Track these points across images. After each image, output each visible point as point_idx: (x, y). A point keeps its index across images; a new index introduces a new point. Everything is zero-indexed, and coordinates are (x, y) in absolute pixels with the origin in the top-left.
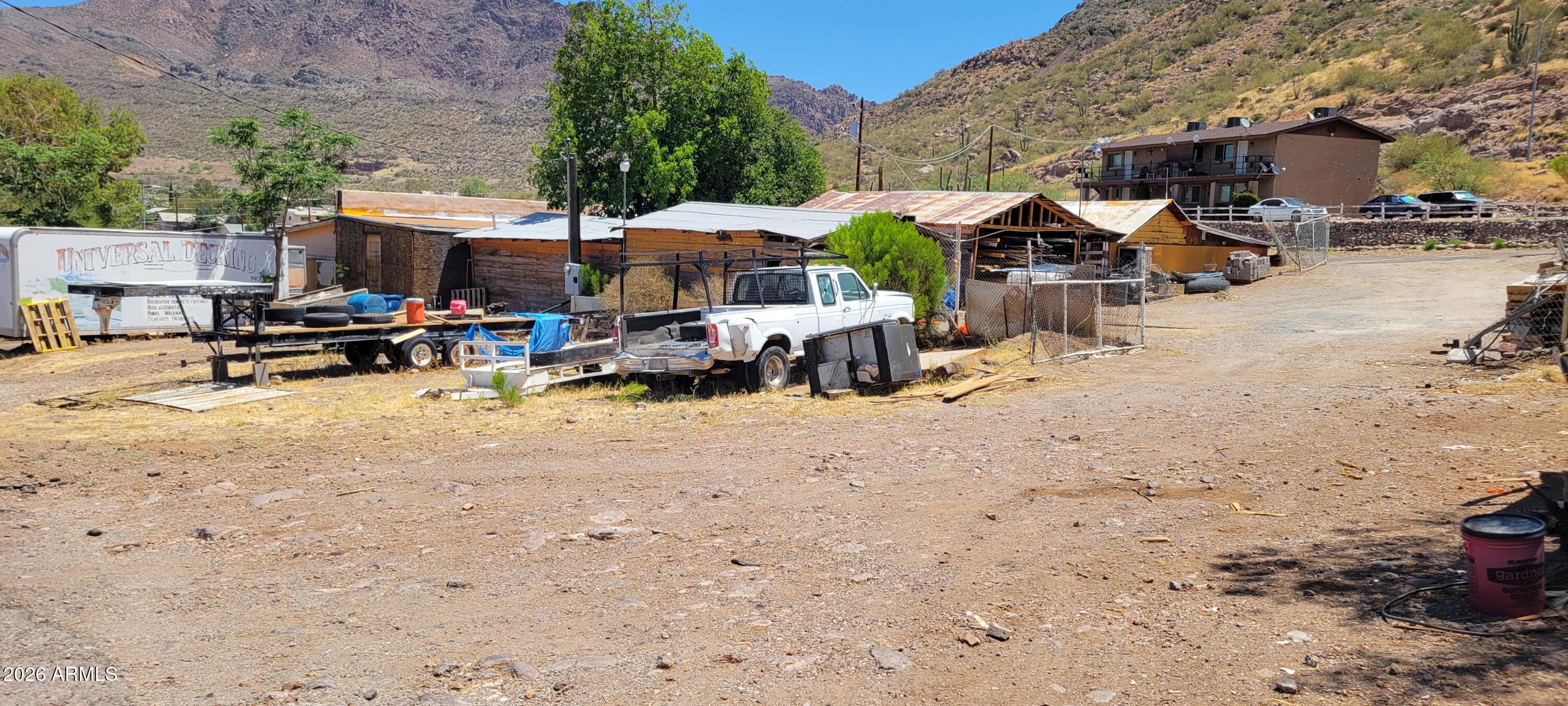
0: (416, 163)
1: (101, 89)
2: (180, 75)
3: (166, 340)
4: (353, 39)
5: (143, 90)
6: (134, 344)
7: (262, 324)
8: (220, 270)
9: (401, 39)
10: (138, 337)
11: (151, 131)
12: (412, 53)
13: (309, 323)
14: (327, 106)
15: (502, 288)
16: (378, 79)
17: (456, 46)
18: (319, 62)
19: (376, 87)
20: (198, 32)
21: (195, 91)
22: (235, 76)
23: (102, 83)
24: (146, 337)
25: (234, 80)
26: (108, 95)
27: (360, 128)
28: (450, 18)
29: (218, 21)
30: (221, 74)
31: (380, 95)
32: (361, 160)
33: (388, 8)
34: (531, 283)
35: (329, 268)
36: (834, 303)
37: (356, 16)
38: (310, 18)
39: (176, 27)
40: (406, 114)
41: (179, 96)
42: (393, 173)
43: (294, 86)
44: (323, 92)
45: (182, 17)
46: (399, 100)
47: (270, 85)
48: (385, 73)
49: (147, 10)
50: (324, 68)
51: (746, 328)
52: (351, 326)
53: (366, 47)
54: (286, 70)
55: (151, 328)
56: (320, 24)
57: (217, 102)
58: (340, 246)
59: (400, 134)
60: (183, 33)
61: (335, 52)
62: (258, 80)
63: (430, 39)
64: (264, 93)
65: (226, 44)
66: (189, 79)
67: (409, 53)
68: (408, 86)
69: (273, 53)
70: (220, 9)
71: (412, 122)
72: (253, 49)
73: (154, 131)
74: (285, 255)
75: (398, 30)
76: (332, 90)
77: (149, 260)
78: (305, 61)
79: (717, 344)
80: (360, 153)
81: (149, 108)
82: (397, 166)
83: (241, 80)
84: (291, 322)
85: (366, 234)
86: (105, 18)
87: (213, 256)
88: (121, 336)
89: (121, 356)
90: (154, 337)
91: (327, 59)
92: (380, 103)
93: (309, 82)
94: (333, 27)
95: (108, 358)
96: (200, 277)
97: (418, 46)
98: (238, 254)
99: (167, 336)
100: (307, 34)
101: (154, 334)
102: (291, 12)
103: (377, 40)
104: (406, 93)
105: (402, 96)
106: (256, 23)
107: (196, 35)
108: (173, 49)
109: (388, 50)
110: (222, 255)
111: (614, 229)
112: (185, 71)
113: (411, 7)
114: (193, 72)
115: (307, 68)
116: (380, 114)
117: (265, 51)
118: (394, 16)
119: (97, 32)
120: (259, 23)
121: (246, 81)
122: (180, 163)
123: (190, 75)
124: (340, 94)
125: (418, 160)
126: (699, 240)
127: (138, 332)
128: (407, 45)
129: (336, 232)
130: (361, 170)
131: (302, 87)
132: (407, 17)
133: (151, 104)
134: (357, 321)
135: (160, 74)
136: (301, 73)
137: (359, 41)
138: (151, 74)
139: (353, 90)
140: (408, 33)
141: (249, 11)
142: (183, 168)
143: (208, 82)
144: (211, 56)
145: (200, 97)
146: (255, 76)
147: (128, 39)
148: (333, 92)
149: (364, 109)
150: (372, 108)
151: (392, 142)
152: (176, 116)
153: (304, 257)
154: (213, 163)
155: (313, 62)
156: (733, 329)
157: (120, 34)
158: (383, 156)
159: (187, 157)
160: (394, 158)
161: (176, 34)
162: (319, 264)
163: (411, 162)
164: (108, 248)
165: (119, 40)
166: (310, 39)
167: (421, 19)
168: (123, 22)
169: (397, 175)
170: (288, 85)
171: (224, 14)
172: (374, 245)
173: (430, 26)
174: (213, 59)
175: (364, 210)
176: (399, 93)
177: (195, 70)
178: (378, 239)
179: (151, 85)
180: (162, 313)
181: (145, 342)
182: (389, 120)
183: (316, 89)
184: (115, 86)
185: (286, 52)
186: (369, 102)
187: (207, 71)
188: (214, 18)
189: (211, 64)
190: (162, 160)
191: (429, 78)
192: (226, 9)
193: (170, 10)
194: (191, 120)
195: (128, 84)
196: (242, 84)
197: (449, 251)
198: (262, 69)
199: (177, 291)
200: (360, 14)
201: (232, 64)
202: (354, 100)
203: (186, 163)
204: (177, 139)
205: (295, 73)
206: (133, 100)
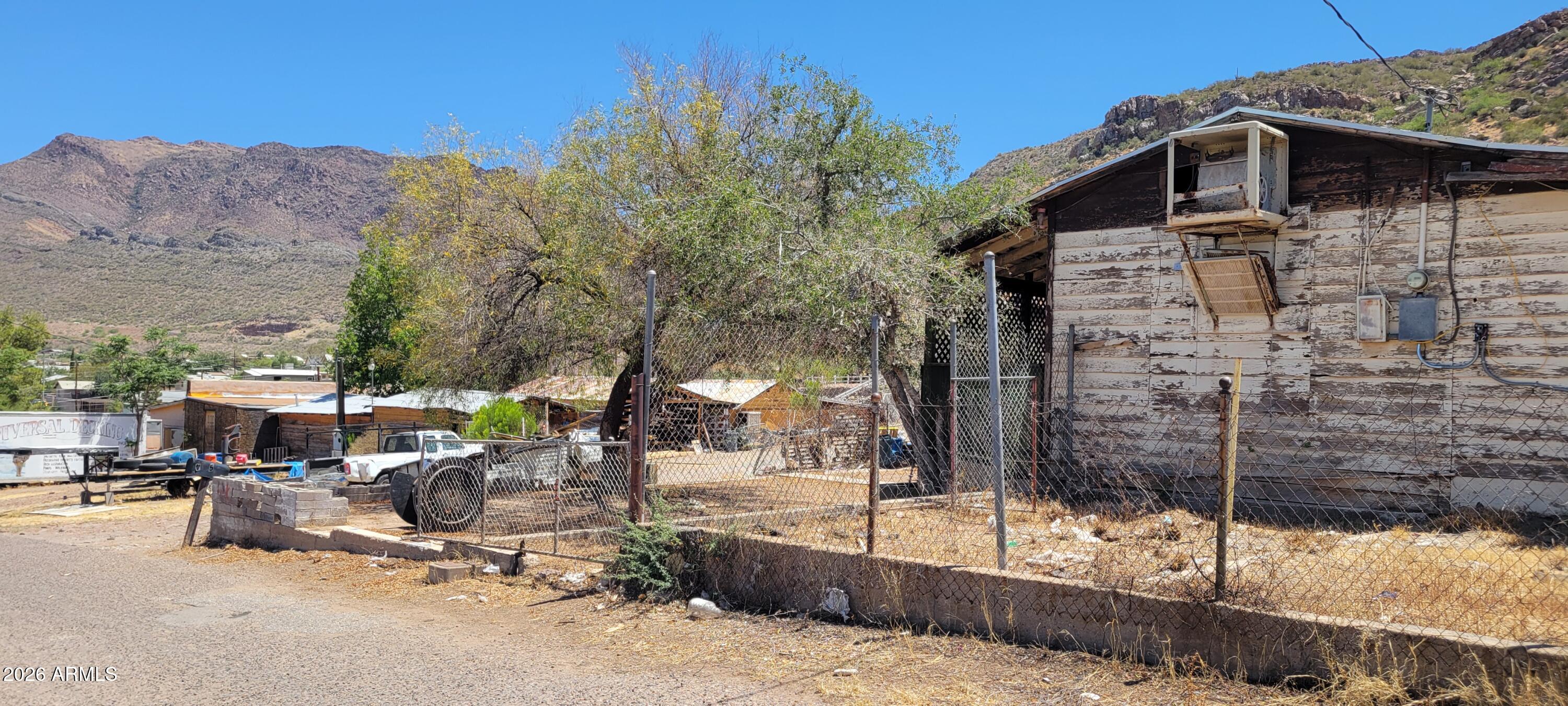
0: (329, 324)
1: (6, 253)
2: (90, 239)
3: (55, 486)
4: (271, 203)
5: (51, 255)
6: (32, 488)
7: (111, 470)
8: (96, 438)
9: (321, 202)
10: (35, 484)
11: (56, 295)
12: (332, 216)
13: (143, 469)
14: (241, 269)
15: (299, 447)
16: (294, 242)
17: (376, 209)
18: (235, 225)
19: (291, 250)
20: (111, 196)
21: (105, 255)
22: (147, 240)
23: (8, 247)
24: (41, 484)
25: (146, 244)
26: (13, 260)
27: (273, 290)
28: (371, 182)
29: (132, 185)
30: (132, 238)
31: (295, 257)
32: (273, 322)
33: (309, 172)
34: (317, 443)
35: (180, 435)
36: (436, 451)
37: (275, 180)
38: (229, 182)
39: (89, 192)
40: (321, 276)
41: (87, 260)
42: (305, 334)
43: (207, 249)
44: (237, 255)
45: (95, 182)
46: (315, 262)
47: (183, 249)
48: (303, 235)
49: (60, 175)
50: (239, 232)
51: (367, 465)
52: (169, 470)
53: (284, 210)
54: (200, 234)
55: (45, 478)
56: (238, 188)
57: (127, 265)
58: (187, 419)
59: (314, 296)
60: (96, 197)
61: (252, 216)
62: (171, 244)
63: (350, 202)
64: (176, 256)
65: (141, 208)
66: (100, 243)
67: (328, 216)
68: (324, 249)
69: (188, 216)
70: (136, 174)
71: (327, 284)
72: (167, 213)
73: (59, 295)
74: (144, 426)
75: (317, 194)
76: (246, 253)
77: (46, 433)
78: (221, 224)
79: (350, 473)
80: (273, 315)
81: (55, 272)
82: (310, 327)
83: (152, 243)
84: (132, 469)
85: (205, 410)
86: (15, 183)
87: (92, 428)
88: (24, 484)
89: (24, 495)
90: (47, 484)
91: (243, 222)
92: (295, 265)
93: (223, 245)
94: (250, 191)
95: (15, 496)
96: (82, 443)
97: (338, 208)
98: (110, 427)
99: (56, 483)
100: (224, 198)
101: (47, 482)
102: (209, 177)
103: (296, 204)
104: (322, 256)
105: (317, 258)
106: (172, 187)
107: (110, 199)
108: (84, 213)
109: (307, 213)
110: (99, 427)
111: (366, 407)
112: (95, 235)
113: (332, 172)
114: (104, 236)
115: (222, 232)
116: (295, 276)
117: (180, 214)
118: (314, 180)
119: (5, 197)
120: (175, 187)
121: (158, 245)
122: (84, 327)
123: (100, 239)
124: (255, 257)
125: (332, 321)
126: (415, 413)
127: (36, 481)
128: (326, 208)
129: (185, 409)
130: (273, 331)
131: (216, 250)
132: (327, 181)
133: (58, 268)
134: (174, 467)
135: (69, 239)
136: (215, 237)
137: (277, 204)
138: (59, 238)
139: (268, 253)
140: (328, 197)
141: (165, 176)
142: (87, 332)
143: (119, 246)
144: (124, 219)
145: (110, 260)
146: (168, 240)
147: (38, 204)
148: (247, 255)
149: (278, 272)
150: (286, 270)
151: (306, 303)
152: (84, 279)
153: (160, 427)
154: (119, 326)
155: (229, 225)
156: (360, 465)
157: (30, 199)
158: (295, 318)
159: (92, 321)
160: (307, 319)
161: (88, 198)
162: (173, 432)
163: (325, 323)
164: (18, 425)
165: (28, 205)
166: (226, 203)
167: (341, 183)
168: (33, 187)
169: (309, 336)
170: (202, 248)
171: (139, 179)
172: (210, 418)
173: (350, 190)
174: (126, 222)
175: (207, 393)
176: (316, 256)
177: (106, 234)
178: (213, 414)
179: (59, 249)
180: (53, 468)
181: (40, 488)
182: (304, 282)
183: (230, 252)
184: (22, 250)
185: (202, 215)
186: (284, 264)
187: (118, 235)
188: (129, 183)
189: (123, 227)
190: (65, 324)
191: (347, 240)
192: (142, 174)
193: (83, 175)
194: (99, 283)
195: (35, 248)
196: (155, 247)
197: (264, 422)
198: (177, 232)
199: (62, 452)
200: (280, 179)
201: (145, 227)
202: (268, 263)
203: (90, 326)
204: (83, 303)
205: (210, 236)
206: (39, 264)
